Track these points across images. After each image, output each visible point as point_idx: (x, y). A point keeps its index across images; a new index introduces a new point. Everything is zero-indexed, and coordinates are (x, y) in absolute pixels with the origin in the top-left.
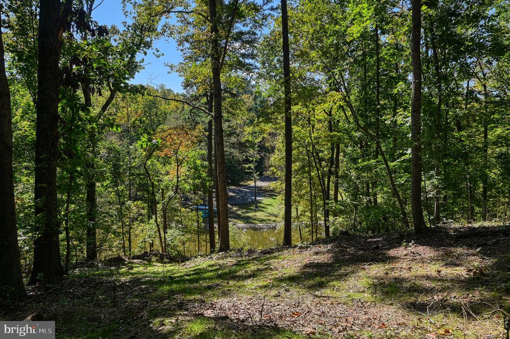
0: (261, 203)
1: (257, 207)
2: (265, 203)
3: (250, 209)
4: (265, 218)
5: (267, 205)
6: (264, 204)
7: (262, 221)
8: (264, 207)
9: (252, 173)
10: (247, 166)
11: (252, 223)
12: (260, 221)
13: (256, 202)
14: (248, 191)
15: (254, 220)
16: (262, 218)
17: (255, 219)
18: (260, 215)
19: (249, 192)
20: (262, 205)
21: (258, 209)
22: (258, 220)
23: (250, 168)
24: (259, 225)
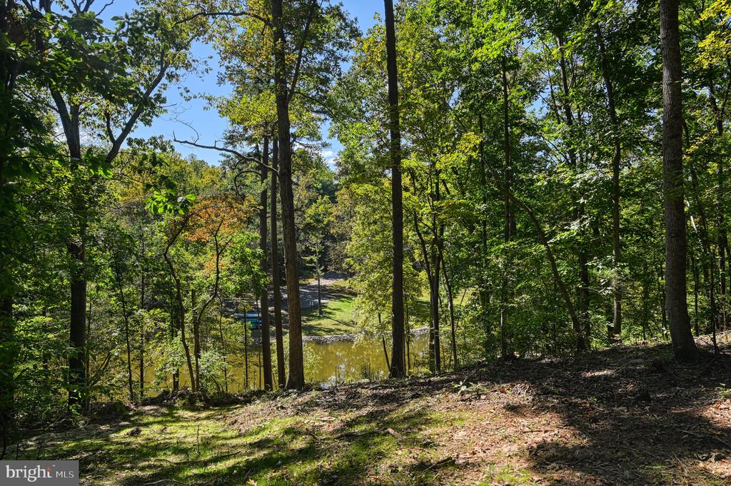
0: (326, 307)
1: (321, 313)
2: (332, 308)
3: (313, 316)
4: (333, 327)
5: (334, 309)
6: (330, 309)
7: (330, 331)
8: (330, 313)
9: (314, 268)
10: (308, 259)
11: (316, 335)
12: (327, 331)
13: (320, 306)
14: (308, 291)
15: (319, 330)
16: (329, 327)
17: (320, 329)
18: (326, 323)
19: (310, 294)
20: (328, 311)
21: (323, 315)
22: (324, 331)
23: (311, 261)
24: (326, 337)
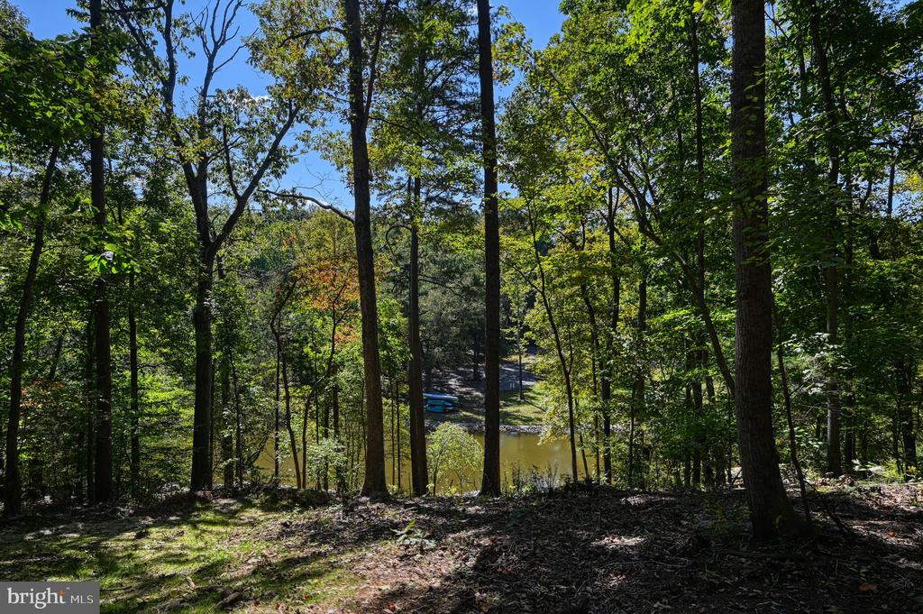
0: (530, 390)
1: (522, 397)
2: (537, 391)
3: (511, 401)
4: (533, 416)
5: (539, 394)
6: (534, 392)
7: (527, 420)
8: (533, 398)
9: (515, 342)
10: (508, 331)
11: (511, 424)
12: (524, 421)
13: (522, 390)
14: (513, 370)
15: (515, 419)
16: (528, 415)
17: (517, 418)
18: (526, 410)
19: (515, 373)
20: (532, 395)
21: (526, 400)
22: (521, 419)
23: (512, 334)
24: (522, 427)
